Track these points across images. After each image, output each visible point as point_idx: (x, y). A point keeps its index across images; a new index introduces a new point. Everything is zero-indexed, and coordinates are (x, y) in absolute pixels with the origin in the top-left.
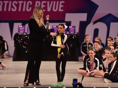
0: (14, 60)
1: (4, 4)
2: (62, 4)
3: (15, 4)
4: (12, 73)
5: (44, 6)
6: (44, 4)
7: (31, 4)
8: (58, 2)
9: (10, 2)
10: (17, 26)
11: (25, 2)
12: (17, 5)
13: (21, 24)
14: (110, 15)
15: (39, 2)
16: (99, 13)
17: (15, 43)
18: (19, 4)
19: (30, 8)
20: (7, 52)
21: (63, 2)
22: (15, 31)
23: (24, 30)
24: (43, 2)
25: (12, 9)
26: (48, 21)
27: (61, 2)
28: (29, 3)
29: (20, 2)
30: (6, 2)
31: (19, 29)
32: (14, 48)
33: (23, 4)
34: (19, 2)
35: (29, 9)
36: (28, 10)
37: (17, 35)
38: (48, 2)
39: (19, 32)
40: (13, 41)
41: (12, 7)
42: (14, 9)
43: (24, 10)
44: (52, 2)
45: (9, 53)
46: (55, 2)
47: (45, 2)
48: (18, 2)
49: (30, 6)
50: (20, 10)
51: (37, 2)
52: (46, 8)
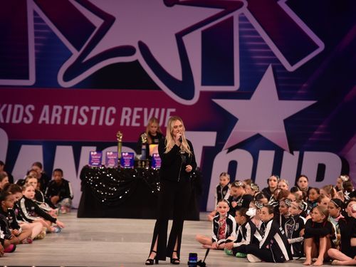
0: (80, 216)
1: (64, 111)
2: (172, 114)
3: (84, 111)
4: (76, 239)
5: (139, 117)
6: (139, 113)
7: (114, 112)
8: (163, 110)
9: (76, 108)
10: (88, 152)
11: (103, 109)
12: (89, 114)
13: (94, 148)
14: (258, 136)
15: (129, 110)
16: (240, 132)
17: (82, 183)
18: (91, 112)
19: (113, 120)
20: (67, 200)
21: (174, 110)
22: (84, 162)
23: (101, 159)
24: (136, 110)
25: (80, 121)
26: (144, 144)
27: (169, 111)
28: (111, 111)
29: (95, 109)
30: (68, 108)
31: (91, 159)
32: (81, 193)
33: (99, 112)
34: (92, 108)
35: (110, 121)
36: (107, 123)
37: (86, 169)
38: (146, 110)
39: (90, 163)
40: (80, 181)
41: (79, 116)
42: (83, 120)
43: (101, 123)
44: (152, 110)
45: (71, 203)
46: (157, 110)
47: (140, 109)
48: (89, 107)
49: (112, 116)
50: (93, 123)
51: (125, 109)
52: (141, 121)
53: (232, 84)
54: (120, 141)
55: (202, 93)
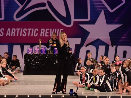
0: (24, 74)
1: (17, 31)
3: (25, 30)
4: (23, 84)
5: (48, 33)
6: (48, 31)
7: (38, 31)
8: (58, 29)
9: (22, 29)
10: (27, 48)
11: (33, 29)
13: (30, 46)
14: (98, 39)
15: (44, 30)
16: (91, 38)
17: (25, 61)
18: (28, 31)
19: (37, 34)
21: (63, 29)
23: (32, 51)
24: (47, 29)
25: (23, 34)
27: (61, 30)
28: (36, 30)
30: (18, 29)
31: (28, 50)
32: (24, 65)
33: (31, 31)
34: (28, 29)
35: (36, 34)
36: (35, 35)
37: (26, 55)
38: (51, 30)
39: (28, 52)
41: (23, 33)
42: (24, 34)
43: (32, 35)
44: (54, 29)
45: (20, 69)
46: (56, 29)
47: (49, 29)
48: (27, 29)
49: (37, 32)
50: (29, 35)
51: (42, 29)
52: (49, 34)
53: (87, 18)
54: (40, 43)
55: (74, 22)
